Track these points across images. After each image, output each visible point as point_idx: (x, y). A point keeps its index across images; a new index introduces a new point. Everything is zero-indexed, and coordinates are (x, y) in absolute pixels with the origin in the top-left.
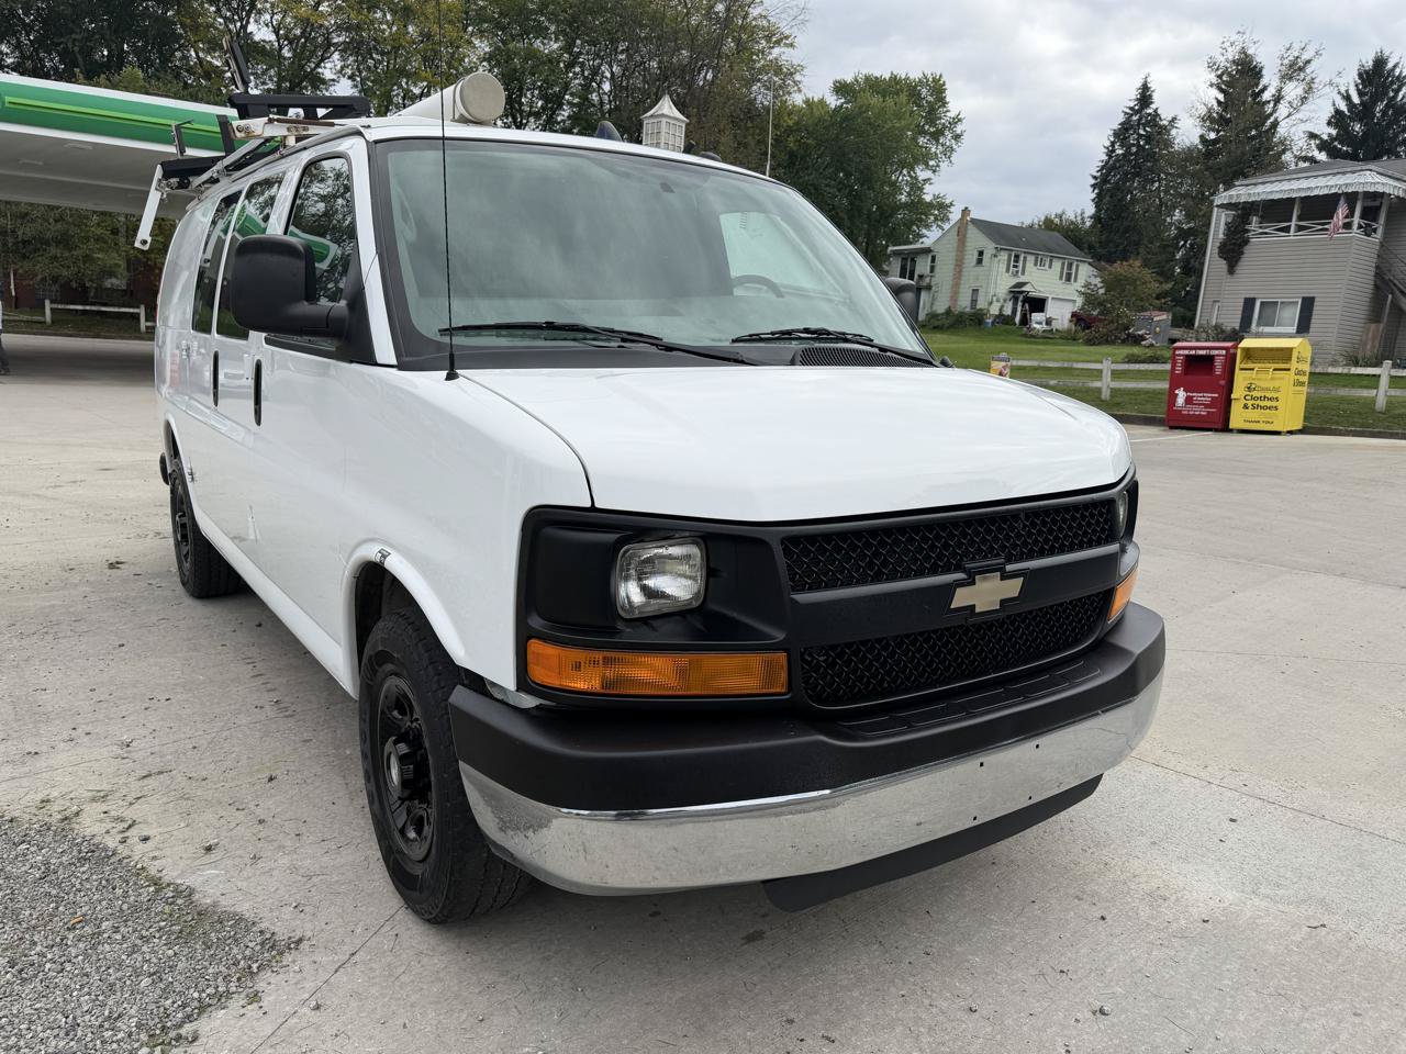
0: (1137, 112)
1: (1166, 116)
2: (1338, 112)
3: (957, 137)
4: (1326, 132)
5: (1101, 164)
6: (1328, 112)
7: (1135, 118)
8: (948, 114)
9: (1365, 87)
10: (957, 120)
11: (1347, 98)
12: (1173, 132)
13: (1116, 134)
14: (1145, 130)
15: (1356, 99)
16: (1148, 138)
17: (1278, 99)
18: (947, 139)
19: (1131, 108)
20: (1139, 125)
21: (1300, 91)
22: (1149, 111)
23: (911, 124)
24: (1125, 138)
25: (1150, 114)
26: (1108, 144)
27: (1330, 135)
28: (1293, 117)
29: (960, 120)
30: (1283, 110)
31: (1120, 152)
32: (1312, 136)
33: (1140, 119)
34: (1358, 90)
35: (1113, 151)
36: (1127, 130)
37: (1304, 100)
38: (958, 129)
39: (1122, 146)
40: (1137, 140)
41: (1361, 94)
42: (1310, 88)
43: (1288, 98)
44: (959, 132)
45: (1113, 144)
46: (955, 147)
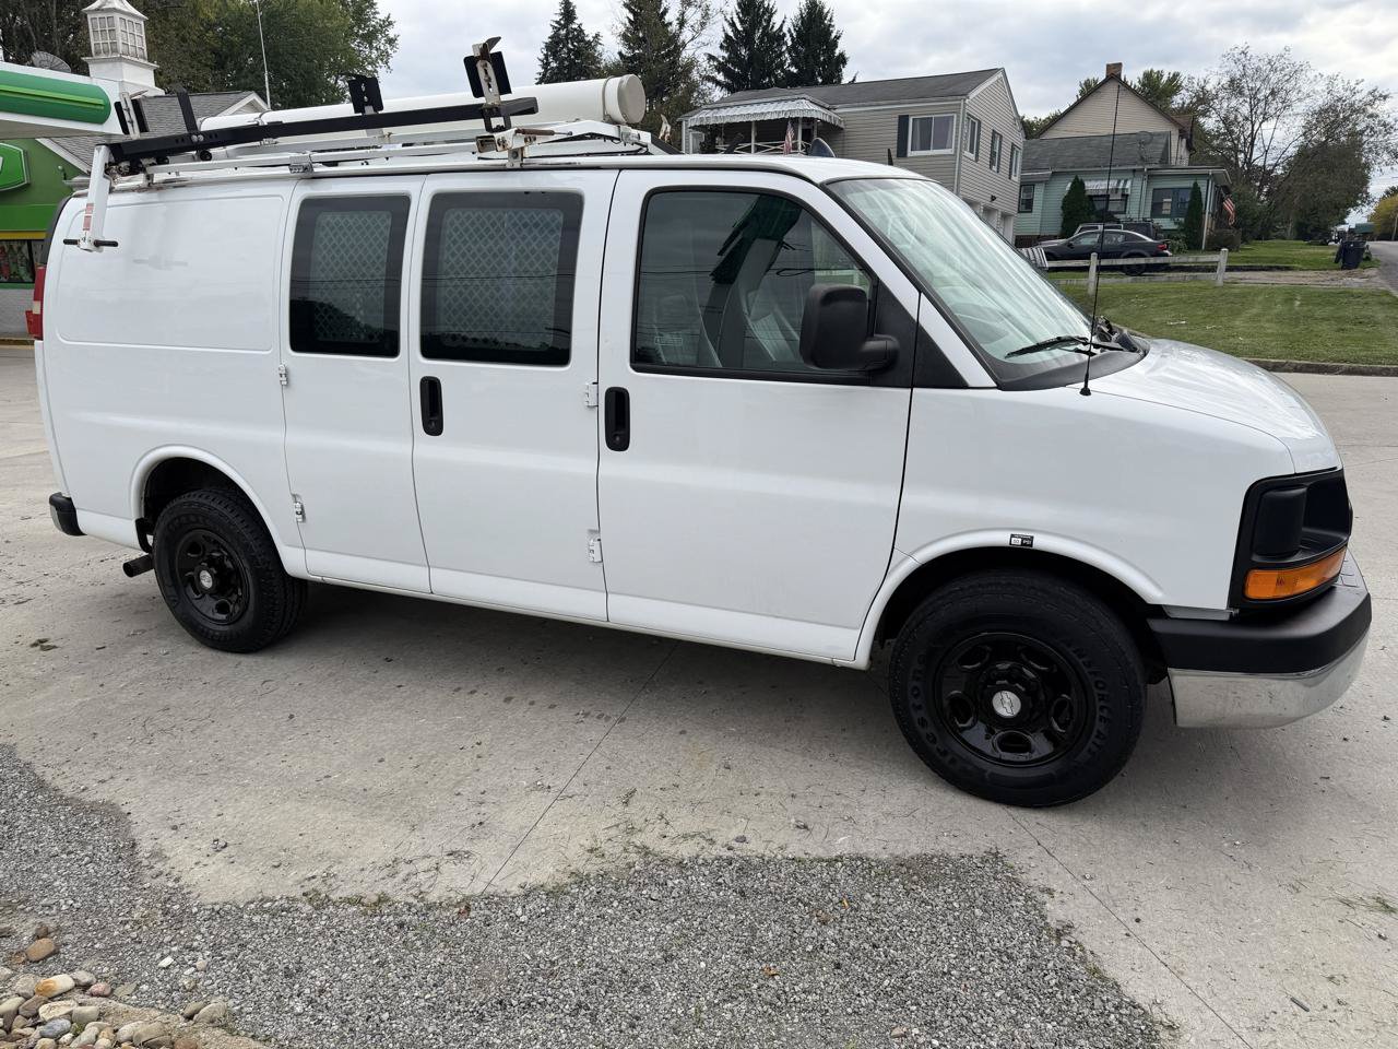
0: (564, 27)
1: (589, 33)
2: (727, 36)
3: (391, 41)
4: (722, 54)
5: (538, 76)
6: (721, 38)
7: (563, 32)
8: (377, 16)
9: (744, 16)
10: (388, 23)
11: (733, 25)
12: (599, 48)
13: (548, 47)
14: (572, 44)
15: (739, 27)
16: (578, 53)
17: (682, 23)
18: (382, 44)
19: (557, 22)
20: (567, 39)
21: (698, 16)
22: (574, 26)
23: (344, 25)
24: (557, 52)
25: (575, 29)
26: (542, 57)
27: (723, 58)
28: (697, 40)
29: (390, 23)
30: (686, 34)
31: (554, 65)
32: (711, 57)
33: (568, 34)
34: (739, 17)
35: (548, 64)
36: (558, 43)
37: (703, 25)
38: (391, 33)
39: (555, 60)
40: (568, 53)
41: (742, 22)
42: (707, 14)
43: (690, 22)
44: (391, 36)
45: (546, 56)
46: (390, 52)
